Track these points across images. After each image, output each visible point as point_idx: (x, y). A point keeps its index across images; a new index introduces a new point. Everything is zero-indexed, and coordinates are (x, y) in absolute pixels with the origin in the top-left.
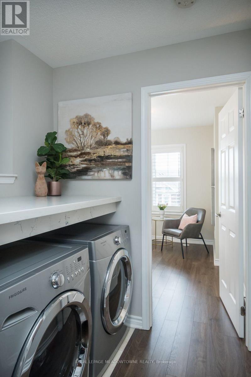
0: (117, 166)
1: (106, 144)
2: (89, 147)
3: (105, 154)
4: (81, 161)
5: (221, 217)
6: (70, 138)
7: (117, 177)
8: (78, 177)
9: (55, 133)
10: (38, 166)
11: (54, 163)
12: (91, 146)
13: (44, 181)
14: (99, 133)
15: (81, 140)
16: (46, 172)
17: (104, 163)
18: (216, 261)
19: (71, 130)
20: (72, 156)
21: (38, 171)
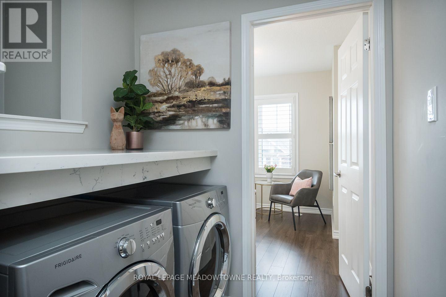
0: (212, 113)
1: (199, 85)
2: (178, 90)
3: (197, 98)
4: (168, 108)
5: (341, 177)
6: (154, 80)
7: (212, 126)
8: (164, 127)
9: (135, 72)
10: (114, 112)
11: (134, 109)
12: (179, 88)
13: (121, 130)
14: (190, 73)
15: (167, 82)
16: (123, 120)
17: (196, 109)
18: (334, 232)
19: (156, 69)
20: (157, 102)
21: (114, 118)
